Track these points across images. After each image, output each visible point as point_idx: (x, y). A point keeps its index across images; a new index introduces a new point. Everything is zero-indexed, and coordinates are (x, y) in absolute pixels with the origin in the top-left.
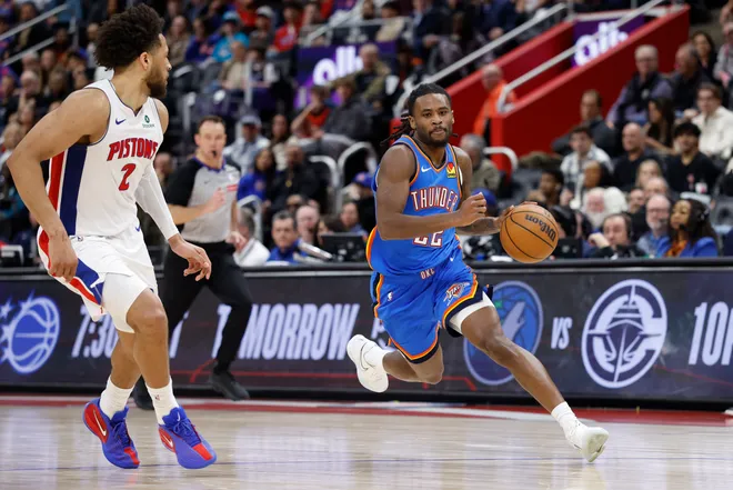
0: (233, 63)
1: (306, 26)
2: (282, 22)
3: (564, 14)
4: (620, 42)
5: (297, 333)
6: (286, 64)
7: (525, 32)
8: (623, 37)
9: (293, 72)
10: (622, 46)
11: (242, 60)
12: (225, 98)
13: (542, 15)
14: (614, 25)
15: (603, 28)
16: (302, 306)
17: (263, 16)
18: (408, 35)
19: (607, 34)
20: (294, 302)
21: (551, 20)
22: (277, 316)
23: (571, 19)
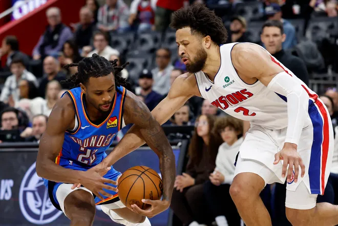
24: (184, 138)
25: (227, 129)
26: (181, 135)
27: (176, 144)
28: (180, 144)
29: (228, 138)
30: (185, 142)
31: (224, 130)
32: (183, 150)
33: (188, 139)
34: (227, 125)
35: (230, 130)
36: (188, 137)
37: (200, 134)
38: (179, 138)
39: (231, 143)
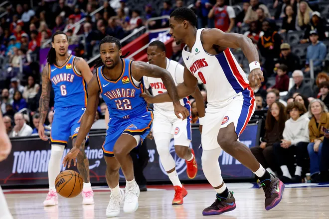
0: (14, 56)
1: (42, 39)
2: (30, 39)
3: (145, 30)
4: (167, 41)
5: (46, 161)
6: (35, 55)
7: (130, 38)
8: (169, 38)
9: (38, 59)
10: (168, 42)
11: (18, 55)
12: (12, 70)
13: (136, 31)
14: (165, 34)
15: (160, 35)
16: (47, 151)
17: (24, 37)
18: (83, 42)
19: (162, 37)
20: (44, 149)
21: (140, 33)
22: (37, 155)
23: (147, 32)
24: (260, 118)
25: (294, 109)
26: (258, 116)
27: (255, 122)
28: (257, 122)
29: (294, 115)
30: (260, 120)
31: (292, 110)
32: (260, 125)
33: (262, 118)
34: (294, 107)
35: (296, 110)
36: (262, 117)
37: (275, 115)
38: (257, 118)
39: (295, 119)
